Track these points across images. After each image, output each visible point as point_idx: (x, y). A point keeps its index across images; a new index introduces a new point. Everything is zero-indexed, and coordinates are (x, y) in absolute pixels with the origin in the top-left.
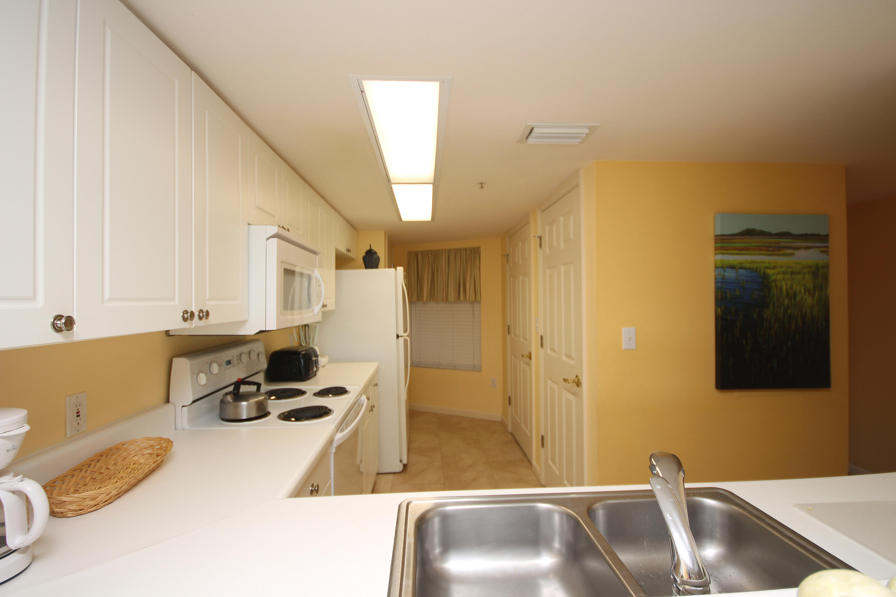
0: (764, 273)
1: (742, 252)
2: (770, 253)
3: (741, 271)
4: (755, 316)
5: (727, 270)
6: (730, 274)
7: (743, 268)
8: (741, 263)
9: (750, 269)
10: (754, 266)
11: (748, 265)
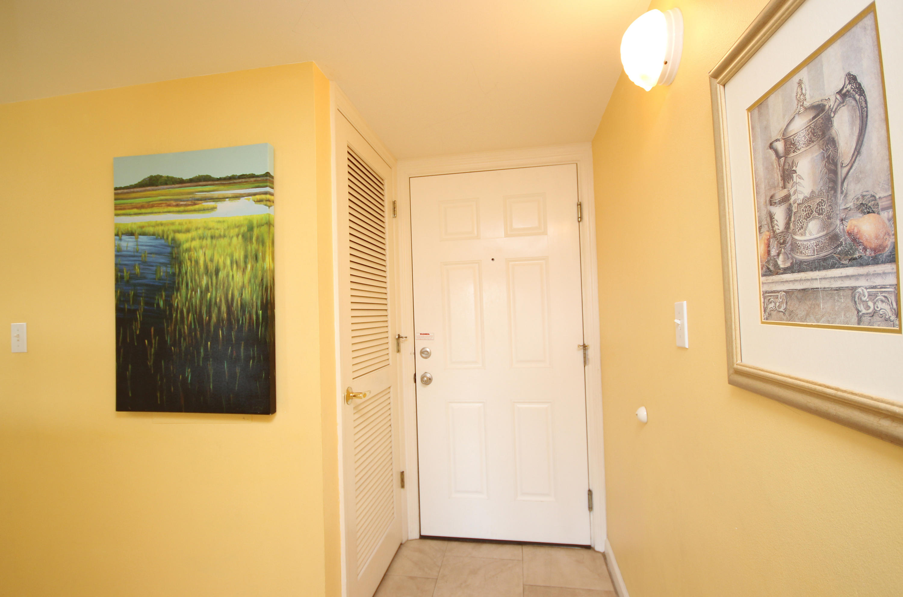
0: (173, 239)
1: (143, 211)
2: (182, 208)
3: (142, 239)
4: (161, 303)
5: (124, 237)
6: (128, 243)
7: (144, 234)
8: (142, 227)
9: (154, 234)
10: (160, 229)
11: (151, 230)
